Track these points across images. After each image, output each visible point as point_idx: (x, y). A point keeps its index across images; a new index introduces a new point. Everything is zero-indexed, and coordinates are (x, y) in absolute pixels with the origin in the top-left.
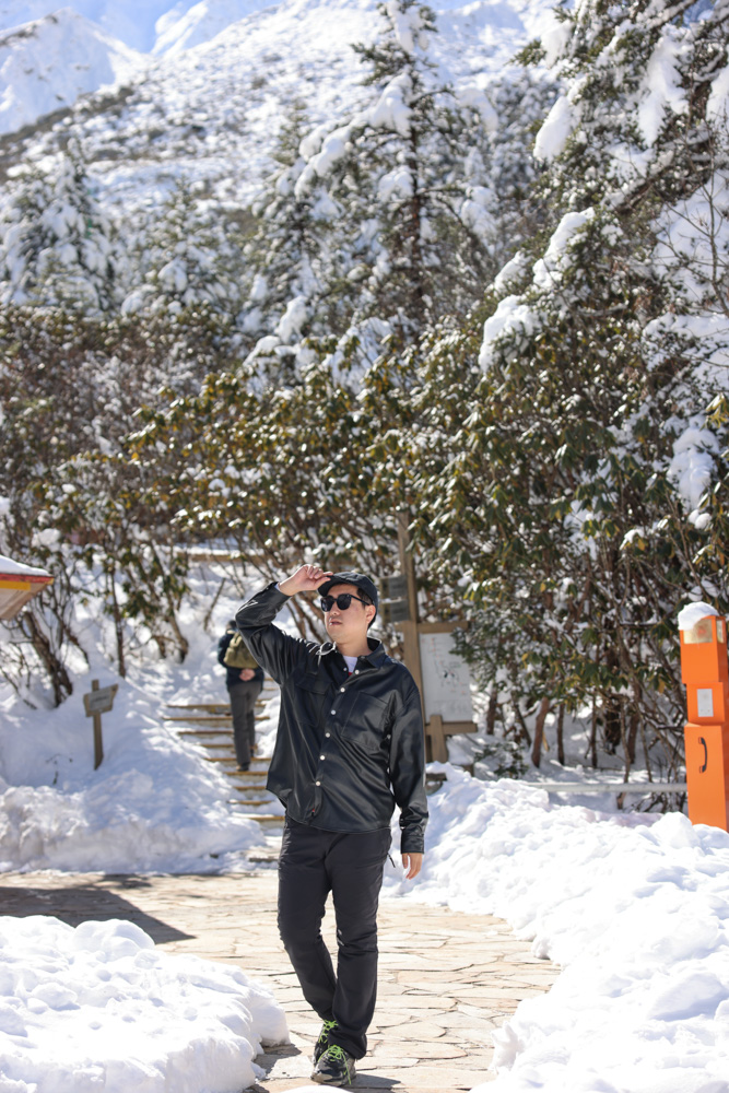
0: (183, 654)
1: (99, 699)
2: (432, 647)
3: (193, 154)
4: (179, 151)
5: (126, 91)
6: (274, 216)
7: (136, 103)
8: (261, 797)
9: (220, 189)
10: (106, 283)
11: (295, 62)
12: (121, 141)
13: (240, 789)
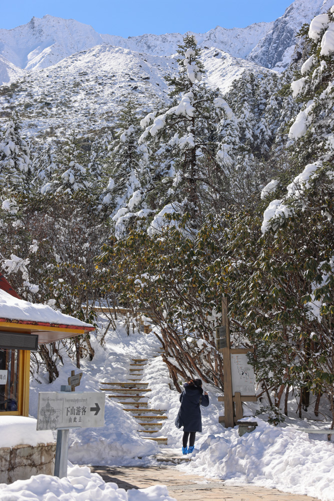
0: (91, 357)
1: (74, 380)
2: (237, 360)
3: (46, 116)
4: (39, 114)
5: (14, 86)
6: (118, 151)
7: (19, 91)
8: (152, 429)
9: (58, 132)
10: (27, 177)
11: (94, 76)
12: (12, 108)
13: (142, 425)
